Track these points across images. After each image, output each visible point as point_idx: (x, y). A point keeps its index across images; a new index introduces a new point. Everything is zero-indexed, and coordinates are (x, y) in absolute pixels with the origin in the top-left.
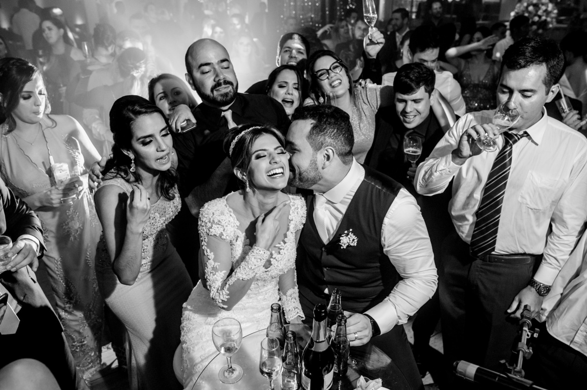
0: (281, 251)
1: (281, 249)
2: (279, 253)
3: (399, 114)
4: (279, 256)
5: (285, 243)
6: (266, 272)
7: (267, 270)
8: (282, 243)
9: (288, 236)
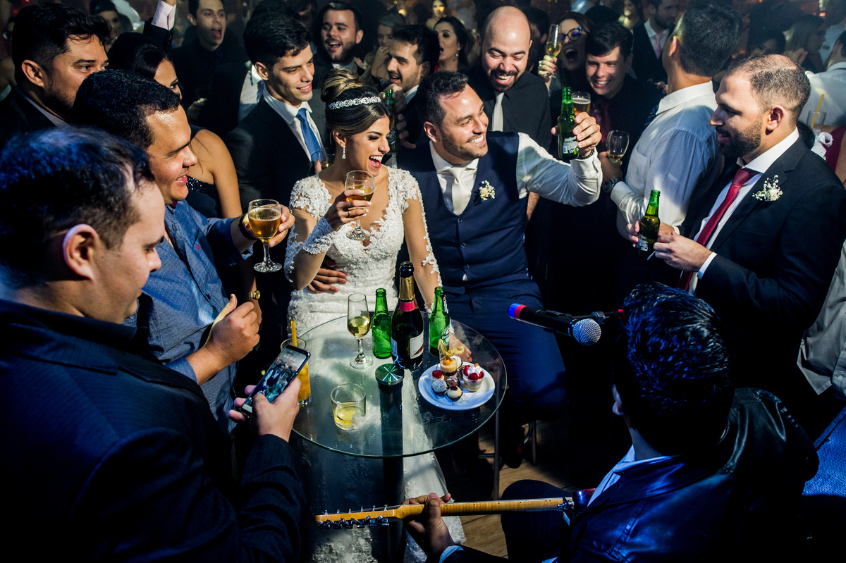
0: (380, 228)
1: (380, 226)
2: (379, 230)
3: (589, 78)
4: (379, 233)
5: (385, 219)
6: (365, 250)
7: (366, 248)
8: (381, 219)
9: (387, 212)
